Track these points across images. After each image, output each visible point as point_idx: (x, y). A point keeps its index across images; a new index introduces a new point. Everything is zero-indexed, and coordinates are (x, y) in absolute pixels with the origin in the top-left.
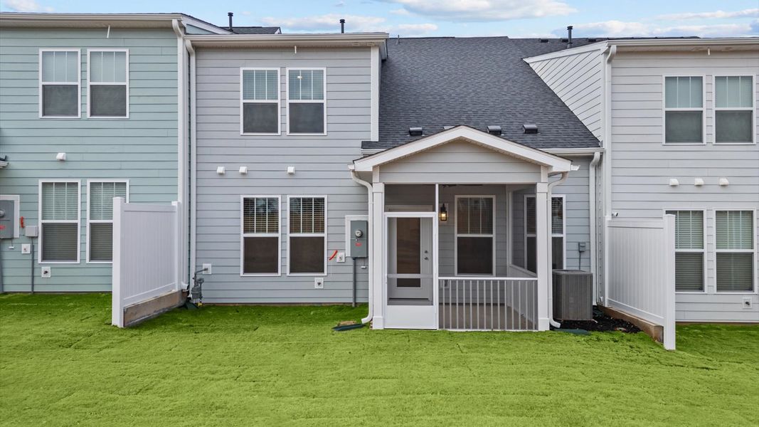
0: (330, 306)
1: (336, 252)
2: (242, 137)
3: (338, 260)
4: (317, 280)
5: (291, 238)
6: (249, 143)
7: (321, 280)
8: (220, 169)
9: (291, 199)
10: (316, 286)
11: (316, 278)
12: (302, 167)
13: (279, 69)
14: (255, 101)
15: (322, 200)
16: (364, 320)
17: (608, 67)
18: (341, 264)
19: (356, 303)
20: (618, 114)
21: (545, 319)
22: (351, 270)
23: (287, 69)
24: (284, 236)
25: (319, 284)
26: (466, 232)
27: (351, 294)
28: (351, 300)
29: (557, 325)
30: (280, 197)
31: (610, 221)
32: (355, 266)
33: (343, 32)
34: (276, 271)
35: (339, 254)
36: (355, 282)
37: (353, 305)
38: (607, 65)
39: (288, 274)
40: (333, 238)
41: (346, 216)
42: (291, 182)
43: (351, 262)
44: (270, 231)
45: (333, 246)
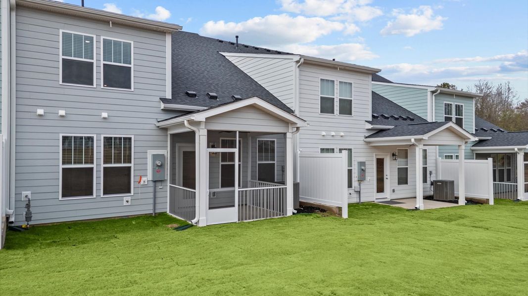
0: (137, 217)
1: (141, 178)
2: (60, 86)
3: (142, 183)
4: (125, 199)
5: (104, 168)
6: (67, 91)
7: (129, 199)
8: (40, 111)
9: (104, 137)
10: (125, 203)
11: (125, 198)
12: (114, 114)
13: (95, 37)
14: (72, 58)
15: (130, 139)
16: (194, 221)
17: (298, 70)
18: (144, 186)
19: (155, 213)
20: (303, 96)
21: (290, 209)
22: (151, 189)
23: (102, 38)
24: (98, 166)
25: (127, 201)
26: (226, 161)
27: (151, 207)
28: (151, 212)
29: (295, 212)
30: (95, 136)
31: (300, 154)
32: (155, 187)
33: (83, 5)
34: (91, 194)
35: (144, 179)
36: (155, 198)
37: (153, 215)
38: (297, 69)
39: (102, 196)
40: (138, 167)
41: (148, 151)
42: (105, 125)
43: (151, 184)
44: (86, 163)
45: (138, 173)
